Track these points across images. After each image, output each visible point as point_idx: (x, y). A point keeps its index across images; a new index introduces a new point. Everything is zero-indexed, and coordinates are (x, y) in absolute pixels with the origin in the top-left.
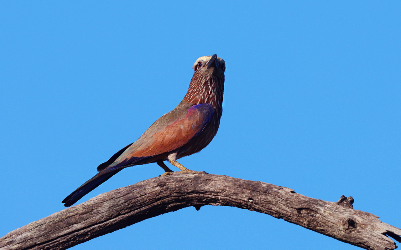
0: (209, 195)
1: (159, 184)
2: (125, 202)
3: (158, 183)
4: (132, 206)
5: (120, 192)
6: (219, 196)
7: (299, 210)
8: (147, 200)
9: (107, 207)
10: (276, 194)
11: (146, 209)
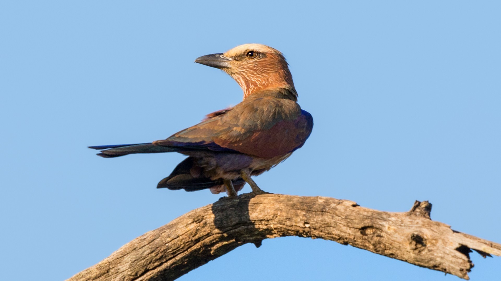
0: (259, 224)
1: (196, 220)
2: (152, 252)
3: (194, 218)
4: (162, 256)
5: (145, 239)
6: (271, 224)
7: (363, 230)
8: (181, 245)
9: (129, 262)
10: (334, 212)
11: (182, 258)
